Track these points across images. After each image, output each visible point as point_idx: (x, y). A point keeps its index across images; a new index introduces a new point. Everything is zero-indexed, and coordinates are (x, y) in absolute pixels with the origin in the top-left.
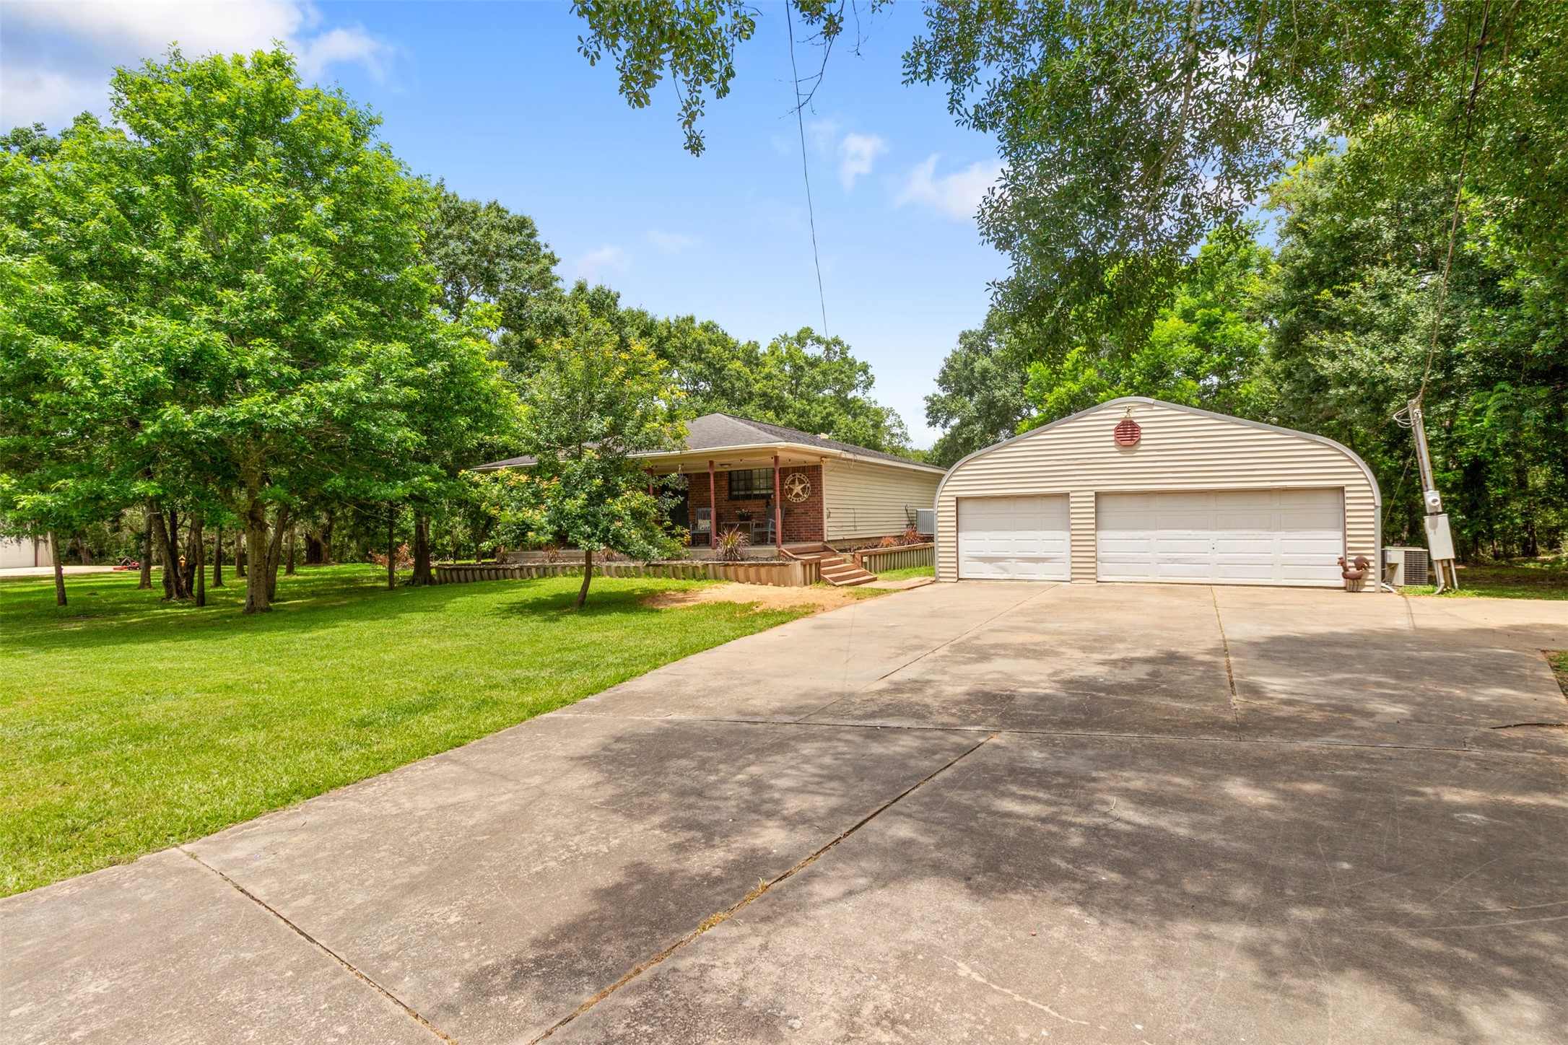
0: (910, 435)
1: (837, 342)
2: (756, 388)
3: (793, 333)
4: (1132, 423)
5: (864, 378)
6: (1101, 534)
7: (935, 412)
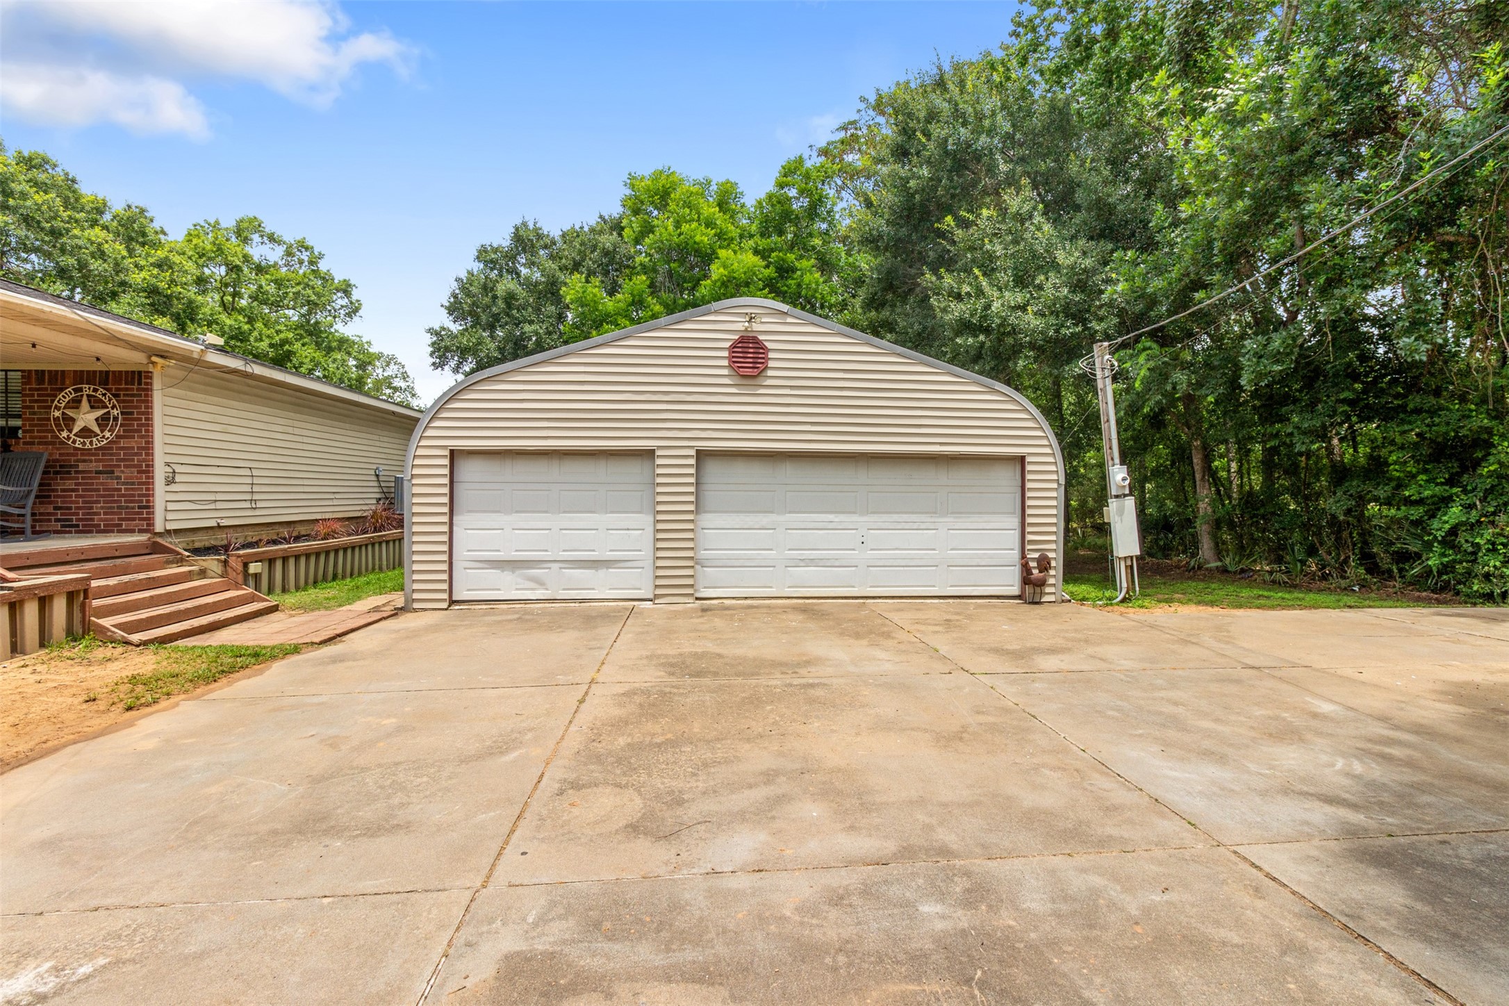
0: (418, 390)
1: (303, 246)
2: (137, 278)
3: (228, 222)
4: (756, 341)
5: (345, 302)
6: (707, 520)
7: (443, 350)
